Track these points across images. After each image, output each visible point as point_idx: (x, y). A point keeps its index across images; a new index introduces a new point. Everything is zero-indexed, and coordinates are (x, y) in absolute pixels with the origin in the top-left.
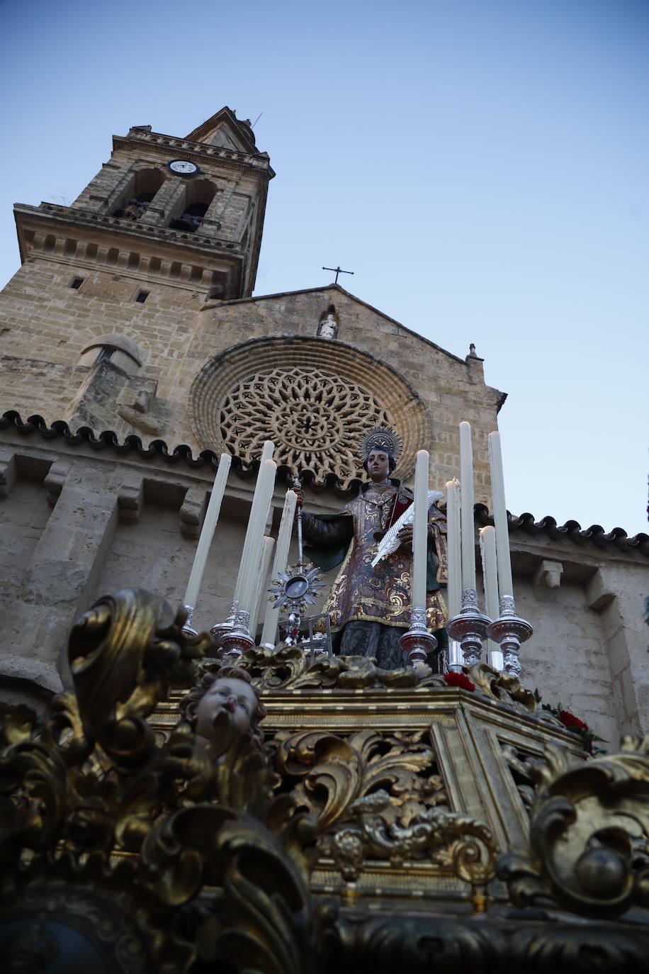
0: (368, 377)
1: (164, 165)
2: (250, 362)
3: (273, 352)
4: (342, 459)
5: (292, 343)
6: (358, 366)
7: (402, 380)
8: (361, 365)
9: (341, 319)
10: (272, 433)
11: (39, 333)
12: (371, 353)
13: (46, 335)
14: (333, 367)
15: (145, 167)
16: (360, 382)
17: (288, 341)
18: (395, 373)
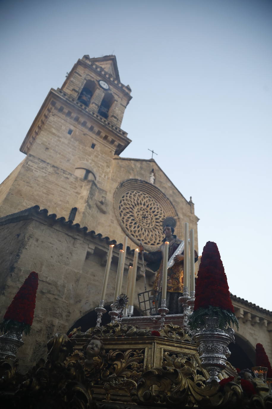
0: (163, 202)
1: (97, 80)
2: (129, 187)
3: (136, 185)
4: (155, 233)
5: (142, 183)
6: (161, 197)
7: (174, 207)
8: (162, 197)
9: (156, 176)
10: (135, 218)
11: (60, 154)
12: (166, 194)
13: (63, 155)
14: (153, 195)
15: (90, 79)
16: (159, 203)
17: (142, 181)
18: (172, 204)
